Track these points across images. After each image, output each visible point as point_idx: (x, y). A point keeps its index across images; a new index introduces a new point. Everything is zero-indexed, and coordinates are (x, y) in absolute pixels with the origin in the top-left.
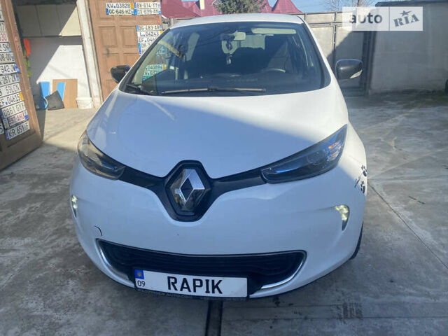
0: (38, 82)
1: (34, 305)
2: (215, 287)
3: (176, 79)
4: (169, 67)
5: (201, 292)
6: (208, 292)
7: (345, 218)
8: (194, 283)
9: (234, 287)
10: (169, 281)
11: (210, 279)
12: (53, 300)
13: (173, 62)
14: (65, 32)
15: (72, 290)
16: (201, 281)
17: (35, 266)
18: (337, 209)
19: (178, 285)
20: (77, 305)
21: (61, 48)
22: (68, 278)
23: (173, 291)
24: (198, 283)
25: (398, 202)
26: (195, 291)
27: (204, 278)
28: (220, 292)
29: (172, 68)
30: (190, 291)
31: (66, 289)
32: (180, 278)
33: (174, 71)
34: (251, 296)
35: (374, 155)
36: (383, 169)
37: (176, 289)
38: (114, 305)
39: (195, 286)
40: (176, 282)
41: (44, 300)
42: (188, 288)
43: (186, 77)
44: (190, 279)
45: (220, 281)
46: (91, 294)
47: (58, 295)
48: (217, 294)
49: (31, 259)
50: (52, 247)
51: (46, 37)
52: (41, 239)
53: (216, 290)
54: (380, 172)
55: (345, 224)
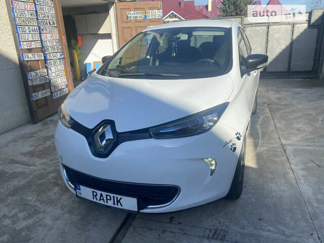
0: (84, 63)
1: (31, 198)
2: (118, 202)
3: (151, 65)
4: (146, 56)
5: (110, 203)
6: (114, 204)
7: (213, 168)
8: (107, 197)
9: (129, 203)
10: (93, 194)
11: (116, 196)
12: (42, 197)
13: (149, 54)
14: (101, 32)
15: (55, 193)
16: (110, 197)
17: (41, 176)
18: (206, 160)
19: (98, 197)
20: (53, 202)
21: (100, 41)
22: (55, 185)
23: (95, 200)
24: (109, 198)
25: (299, 163)
26: (107, 202)
27: (112, 195)
28: (122, 206)
29: (148, 57)
30: (104, 202)
31: (51, 192)
32: (99, 192)
33: (149, 59)
34: (141, 211)
35: (300, 125)
36: (301, 138)
37: (97, 200)
38: (73, 205)
39: (107, 199)
40: (97, 195)
41: (38, 196)
42: (103, 200)
43: (157, 64)
44: (104, 194)
45: (121, 198)
46: (63, 197)
47: (46, 195)
48: (119, 206)
49: (41, 172)
50: (55, 167)
51: (91, 34)
52: (50, 161)
53: (119, 203)
54: (297, 139)
55: (212, 172)
